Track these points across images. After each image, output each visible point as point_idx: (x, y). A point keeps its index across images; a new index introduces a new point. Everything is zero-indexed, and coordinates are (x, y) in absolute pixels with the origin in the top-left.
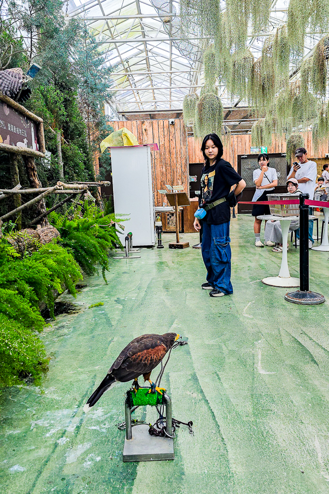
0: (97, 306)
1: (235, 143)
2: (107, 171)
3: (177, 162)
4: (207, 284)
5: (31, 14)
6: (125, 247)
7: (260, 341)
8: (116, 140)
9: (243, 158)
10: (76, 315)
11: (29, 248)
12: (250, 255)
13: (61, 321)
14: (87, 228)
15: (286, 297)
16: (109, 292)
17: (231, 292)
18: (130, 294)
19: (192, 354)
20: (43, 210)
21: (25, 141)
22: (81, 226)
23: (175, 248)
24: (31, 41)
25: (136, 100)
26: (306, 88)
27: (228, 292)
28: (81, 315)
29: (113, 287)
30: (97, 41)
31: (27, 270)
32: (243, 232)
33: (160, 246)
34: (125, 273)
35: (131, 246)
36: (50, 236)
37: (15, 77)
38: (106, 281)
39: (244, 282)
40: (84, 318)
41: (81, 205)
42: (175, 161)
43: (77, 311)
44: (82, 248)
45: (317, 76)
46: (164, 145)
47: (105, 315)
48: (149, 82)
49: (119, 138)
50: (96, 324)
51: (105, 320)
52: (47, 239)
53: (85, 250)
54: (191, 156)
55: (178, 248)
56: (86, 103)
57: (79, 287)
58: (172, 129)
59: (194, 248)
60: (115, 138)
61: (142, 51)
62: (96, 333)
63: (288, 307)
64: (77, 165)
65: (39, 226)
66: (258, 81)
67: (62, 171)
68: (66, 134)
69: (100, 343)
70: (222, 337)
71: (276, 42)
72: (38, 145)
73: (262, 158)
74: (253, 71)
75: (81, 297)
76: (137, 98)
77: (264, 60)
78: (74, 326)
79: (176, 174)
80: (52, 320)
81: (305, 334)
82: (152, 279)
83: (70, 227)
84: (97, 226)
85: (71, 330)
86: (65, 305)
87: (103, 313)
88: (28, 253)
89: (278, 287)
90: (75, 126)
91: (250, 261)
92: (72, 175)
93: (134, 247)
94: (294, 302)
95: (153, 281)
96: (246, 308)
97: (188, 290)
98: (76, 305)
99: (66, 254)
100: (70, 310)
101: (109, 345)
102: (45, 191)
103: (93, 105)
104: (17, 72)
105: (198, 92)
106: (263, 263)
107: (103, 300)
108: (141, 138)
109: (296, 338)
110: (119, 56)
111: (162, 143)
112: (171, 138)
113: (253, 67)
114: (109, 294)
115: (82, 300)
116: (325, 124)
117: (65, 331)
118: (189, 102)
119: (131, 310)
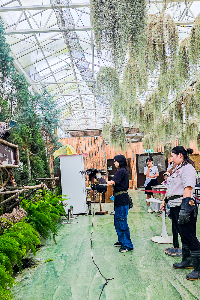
0: (49, 261)
1: (134, 147)
2: (57, 169)
3: (100, 160)
4: (117, 243)
5: (12, 92)
6: (68, 215)
7: (149, 286)
8: (63, 151)
9: (139, 156)
10: (36, 268)
11: (7, 226)
12: (145, 219)
13: (26, 274)
14: (45, 207)
15: (166, 251)
16: (57, 250)
17: (132, 249)
18: (70, 252)
19: (106, 298)
20: (17, 199)
21: (7, 160)
22: (40, 206)
23: (99, 215)
24: (12, 105)
25: (76, 124)
26: (172, 119)
27: (131, 249)
28: (38, 269)
29: (60, 246)
30: (52, 95)
31: (5, 244)
32: (141, 202)
33: (90, 214)
34: (67, 235)
35: (72, 214)
36: (21, 216)
37: (2, 128)
38: (55, 242)
39: (140, 240)
40: (40, 271)
41: (41, 193)
42: (99, 160)
43: (36, 265)
44: (41, 221)
45: (178, 114)
46: (92, 151)
47: (54, 268)
48: (83, 114)
49: (65, 150)
50: (48, 275)
51: (53, 272)
52: (19, 218)
53: (42, 223)
54: (108, 155)
55: (101, 215)
56: (45, 130)
57: (39, 246)
58: (96, 142)
59: (110, 214)
60: (62, 150)
61: (78, 98)
62: (48, 282)
63: (167, 259)
64: (39, 168)
65: (14, 209)
66: (144, 116)
67: (30, 173)
68: (33, 149)
69: (49, 291)
70: (126, 284)
71: (153, 97)
72: (15, 161)
73: (149, 160)
74: (141, 111)
75: (39, 254)
76: (76, 122)
77: (147, 106)
78: (34, 277)
79: (99, 167)
80: (20, 273)
81: (177, 280)
82: (84, 239)
83: (33, 209)
84: (50, 205)
85: (32, 280)
86: (29, 261)
87: (52, 267)
88: (6, 230)
89: (161, 243)
90: (38, 145)
91: (145, 224)
92: (36, 174)
93: (74, 215)
94: (170, 255)
95: (85, 241)
96: (141, 260)
97: (106, 247)
98: (36, 260)
99: (30, 228)
100: (32, 264)
101: (55, 292)
102: (18, 192)
103: (50, 131)
104: (2, 124)
105: (111, 121)
106: (152, 225)
107: (52, 256)
108: (79, 147)
109: (171, 283)
110: (65, 101)
111: (91, 150)
112: (96, 147)
113: (141, 109)
114: (57, 251)
115: (40, 257)
116: (185, 138)
117: (28, 281)
118: (106, 127)
119: (70, 265)
